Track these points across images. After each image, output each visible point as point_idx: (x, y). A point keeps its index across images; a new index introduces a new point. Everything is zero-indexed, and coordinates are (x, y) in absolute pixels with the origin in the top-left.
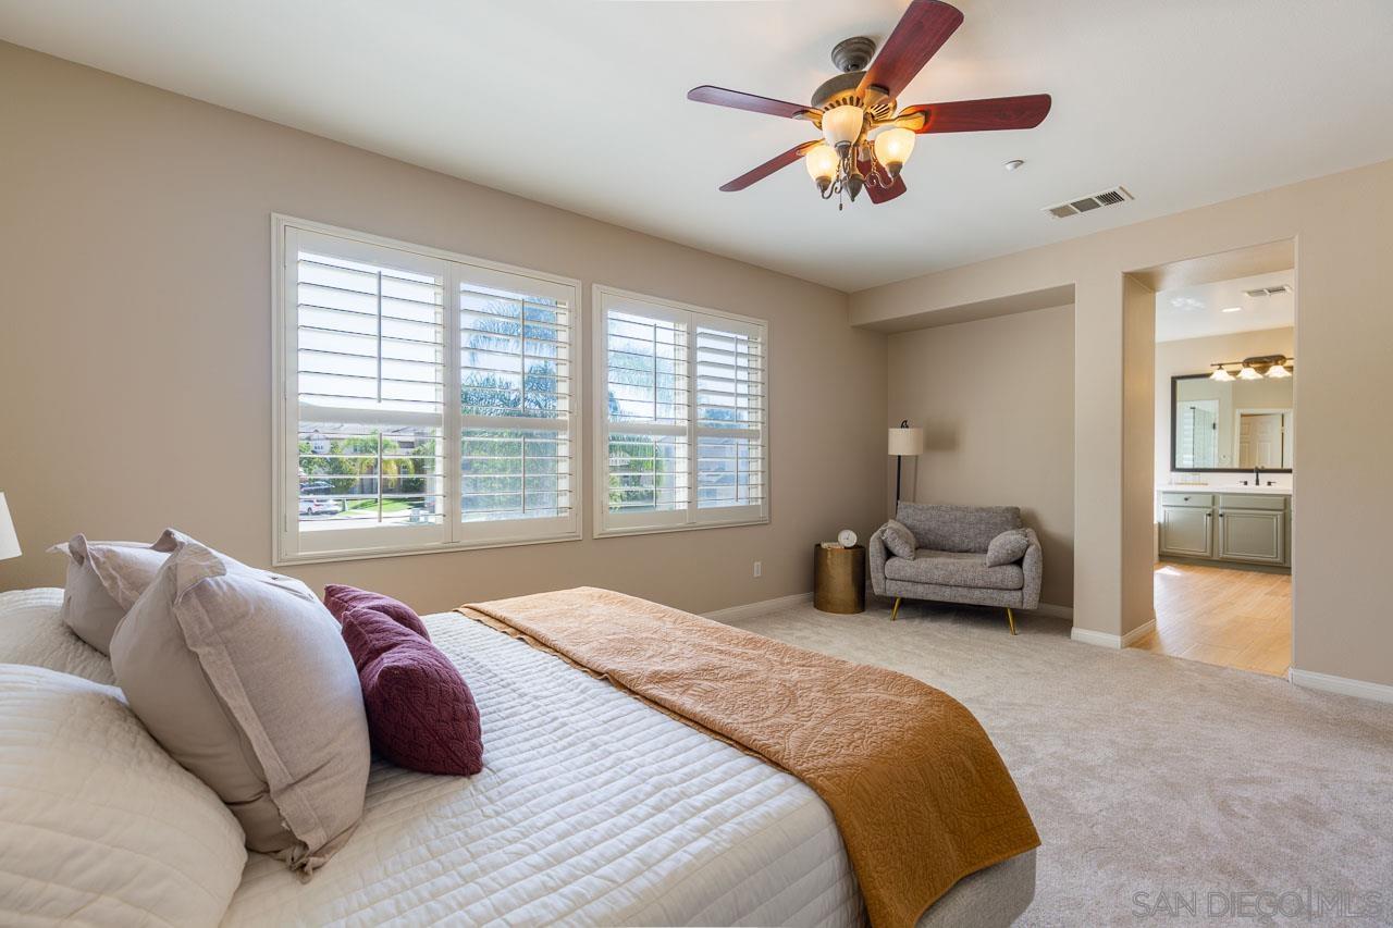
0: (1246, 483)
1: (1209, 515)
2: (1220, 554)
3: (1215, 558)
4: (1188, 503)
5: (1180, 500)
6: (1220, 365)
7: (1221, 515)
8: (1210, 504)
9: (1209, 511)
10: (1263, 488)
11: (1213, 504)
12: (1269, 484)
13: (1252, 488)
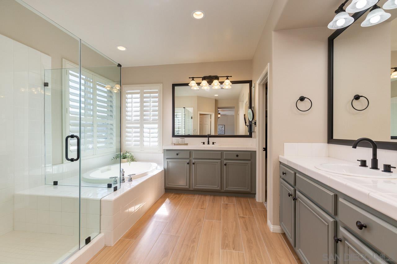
0: (204, 143)
1: (188, 163)
2: (194, 187)
3: (191, 189)
4: (178, 157)
5: (174, 155)
6: (193, 78)
7: (194, 164)
8: (188, 157)
9: (188, 161)
10: (210, 147)
11: (190, 157)
12: (213, 143)
13: (207, 147)
